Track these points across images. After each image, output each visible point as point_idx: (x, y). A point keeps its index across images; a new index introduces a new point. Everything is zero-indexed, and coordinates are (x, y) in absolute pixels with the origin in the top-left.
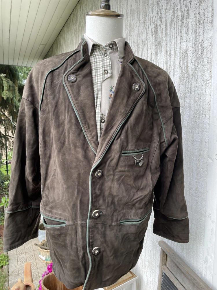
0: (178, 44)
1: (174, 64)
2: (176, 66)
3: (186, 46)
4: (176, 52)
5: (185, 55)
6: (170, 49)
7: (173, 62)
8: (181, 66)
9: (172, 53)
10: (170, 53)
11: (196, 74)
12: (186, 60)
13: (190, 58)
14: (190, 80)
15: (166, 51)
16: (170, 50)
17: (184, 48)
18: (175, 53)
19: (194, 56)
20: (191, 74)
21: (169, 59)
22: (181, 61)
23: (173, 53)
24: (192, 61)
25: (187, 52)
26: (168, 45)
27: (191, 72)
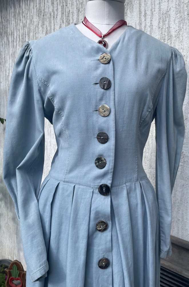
0: (156, 4)
1: (151, 26)
2: (154, 27)
3: (168, 7)
4: (154, 13)
5: (166, 16)
6: (145, 9)
7: (150, 23)
8: (161, 28)
9: (147, 14)
10: (145, 14)
11: (181, 36)
12: (167, 21)
13: (172, 19)
14: (173, 42)
15: (140, 11)
16: (145, 11)
17: (165, 9)
18: (152, 14)
19: (178, 17)
20: (174, 35)
21: (143, 20)
22: (161, 22)
23: (150, 14)
24: (176, 21)
25: (169, 13)
26: (143, 5)
27: (173, 34)
